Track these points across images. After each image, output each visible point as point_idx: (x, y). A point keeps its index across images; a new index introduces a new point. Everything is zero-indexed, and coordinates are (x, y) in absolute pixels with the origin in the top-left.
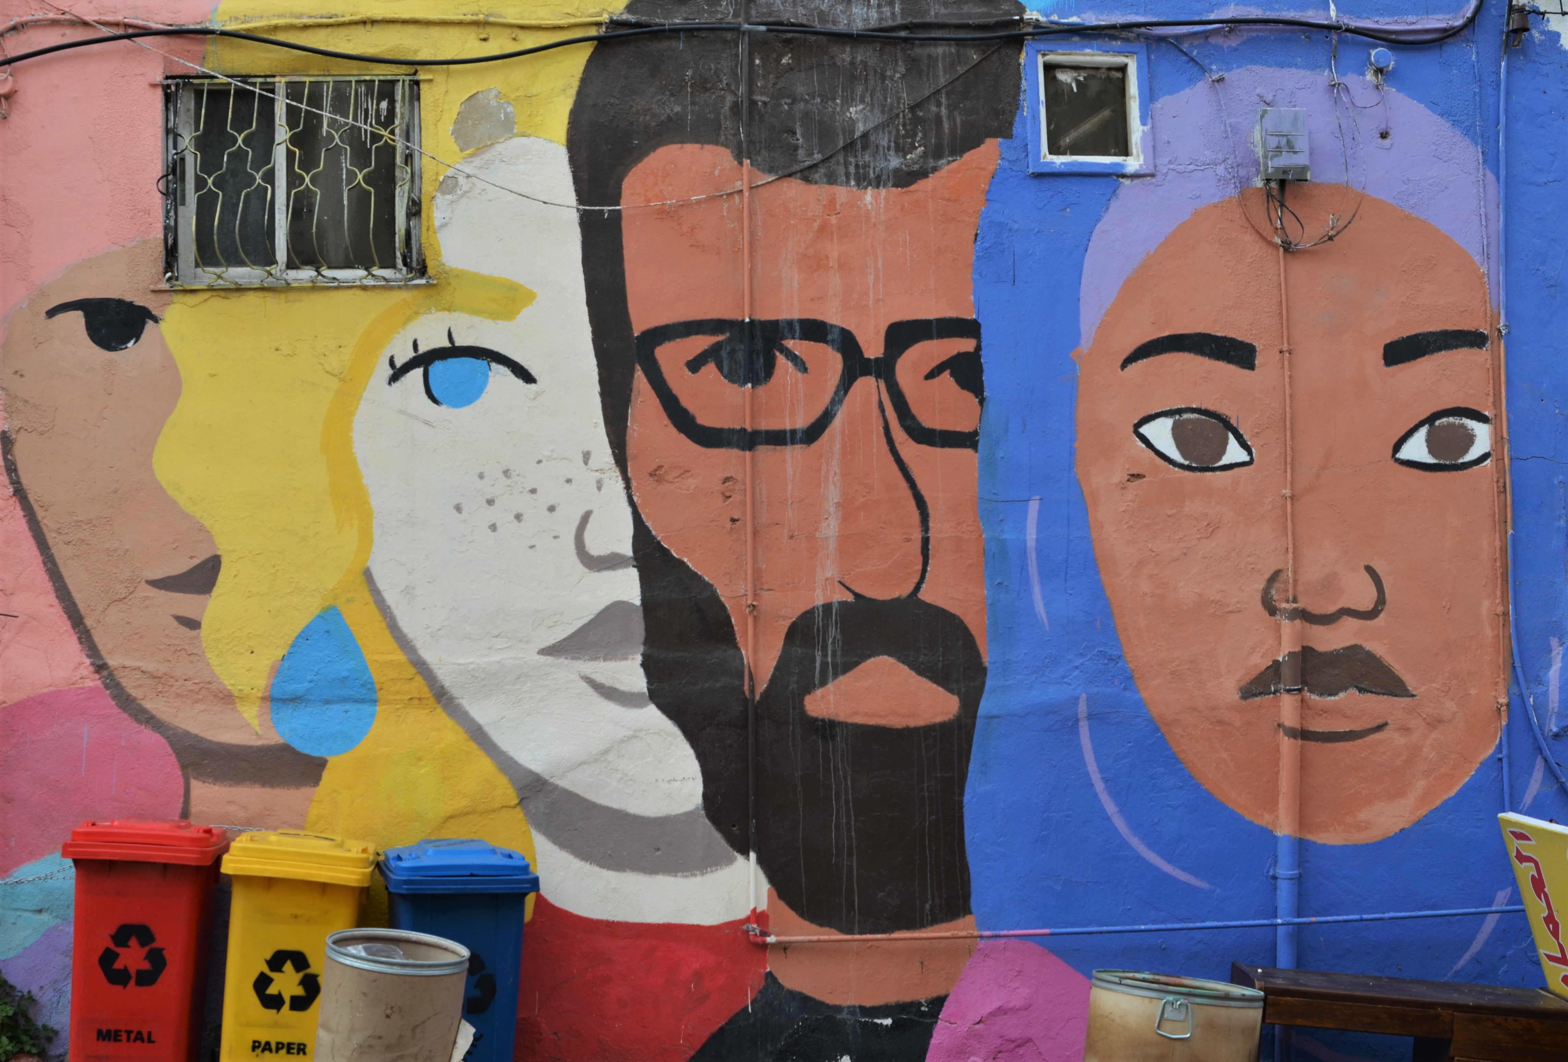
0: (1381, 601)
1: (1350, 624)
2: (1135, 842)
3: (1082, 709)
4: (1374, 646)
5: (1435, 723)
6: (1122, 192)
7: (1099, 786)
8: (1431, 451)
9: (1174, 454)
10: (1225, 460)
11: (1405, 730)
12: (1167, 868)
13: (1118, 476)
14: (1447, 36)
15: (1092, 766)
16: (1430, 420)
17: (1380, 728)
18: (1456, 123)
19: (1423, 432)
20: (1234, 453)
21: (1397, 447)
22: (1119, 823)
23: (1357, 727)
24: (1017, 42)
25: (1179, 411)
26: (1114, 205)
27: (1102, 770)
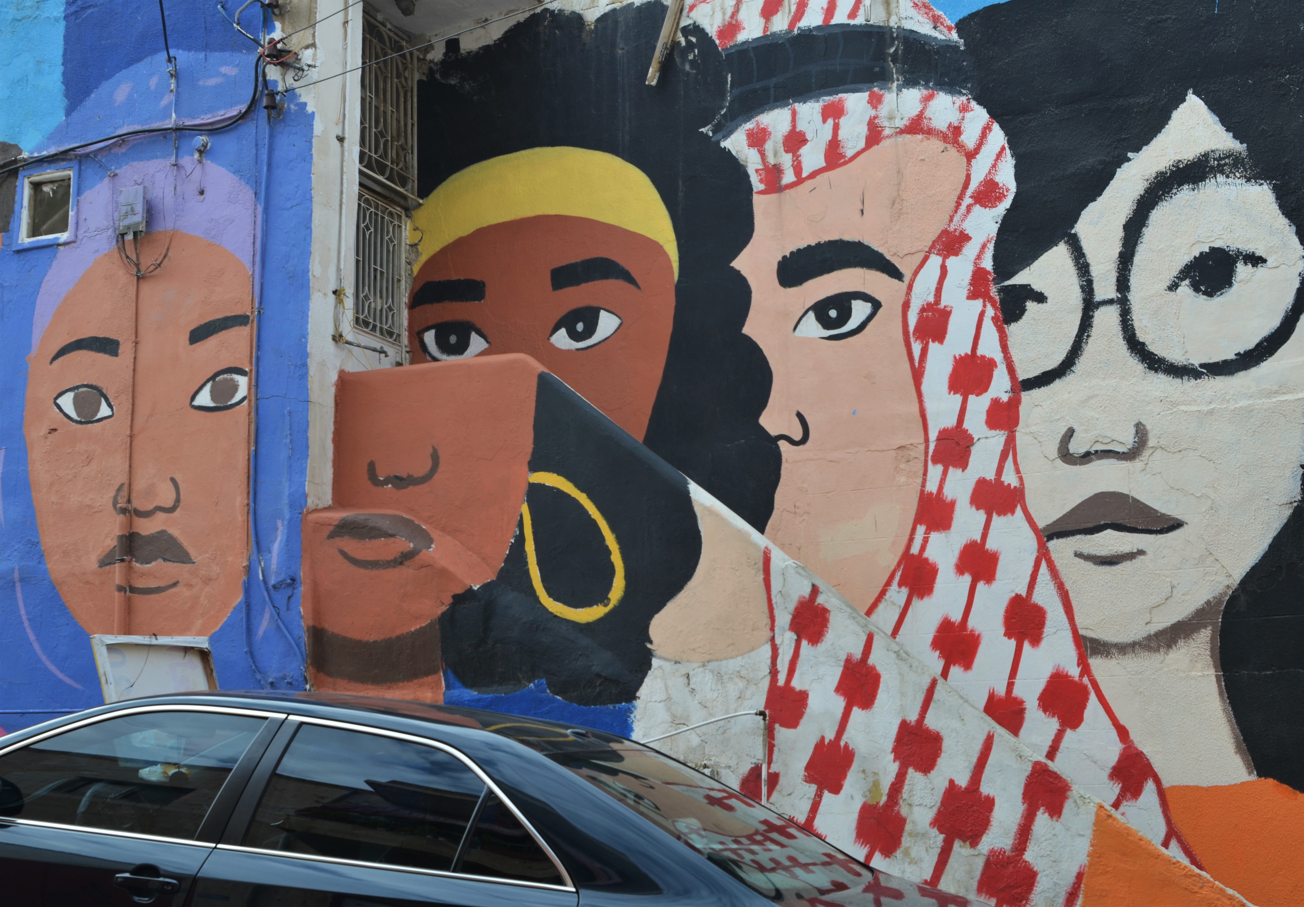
0: (178, 500)
1: (161, 516)
2: (44, 658)
3: (16, 575)
4: (174, 532)
5: (207, 580)
6: (59, 255)
7: (26, 624)
8: (213, 399)
9: (73, 415)
10: (99, 416)
11: (189, 586)
12: (61, 676)
13: (44, 430)
14: (243, 116)
15: (23, 612)
16: (213, 378)
17: (175, 584)
18: (242, 177)
19: (208, 387)
20: (104, 411)
21: (193, 398)
22: (36, 646)
23: (162, 584)
24: (14, 173)
25: (77, 387)
26: (55, 263)
27: (28, 613)
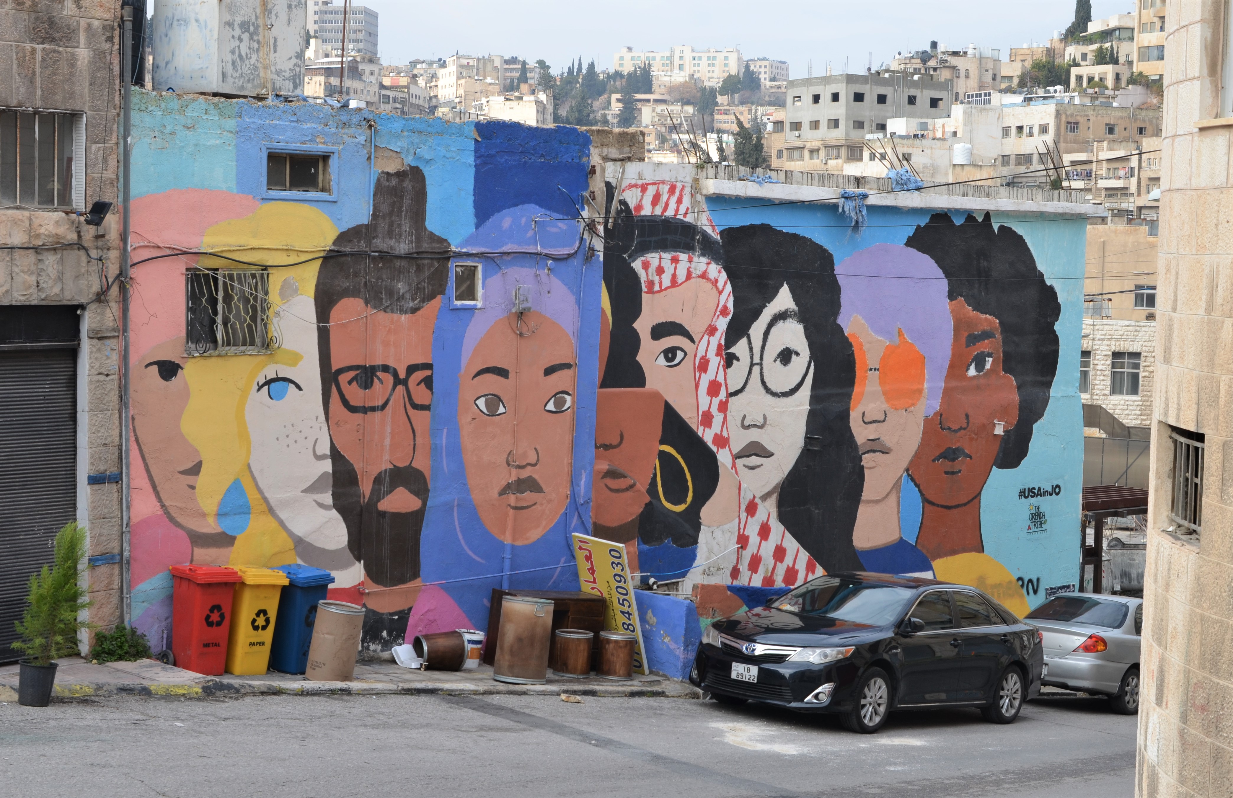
0: (538, 460)
1: (529, 468)
2: (466, 548)
3: (456, 503)
4: (536, 476)
5: (549, 501)
6: (475, 315)
7: (458, 529)
8: (555, 407)
9: (485, 411)
10: (499, 412)
11: (542, 504)
12: (474, 557)
13: (469, 419)
14: (570, 256)
15: (457, 523)
16: (555, 395)
17: (535, 504)
18: (569, 288)
19: (553, 400)
20: (501, 410)
21: (545, 406)
22: (463, 542)
23: (528, 504)
24: (448, 258)
25: (487, 395)
26: (473, 319)
27: (459, 524)
